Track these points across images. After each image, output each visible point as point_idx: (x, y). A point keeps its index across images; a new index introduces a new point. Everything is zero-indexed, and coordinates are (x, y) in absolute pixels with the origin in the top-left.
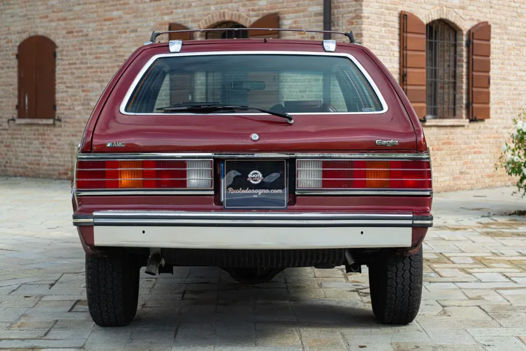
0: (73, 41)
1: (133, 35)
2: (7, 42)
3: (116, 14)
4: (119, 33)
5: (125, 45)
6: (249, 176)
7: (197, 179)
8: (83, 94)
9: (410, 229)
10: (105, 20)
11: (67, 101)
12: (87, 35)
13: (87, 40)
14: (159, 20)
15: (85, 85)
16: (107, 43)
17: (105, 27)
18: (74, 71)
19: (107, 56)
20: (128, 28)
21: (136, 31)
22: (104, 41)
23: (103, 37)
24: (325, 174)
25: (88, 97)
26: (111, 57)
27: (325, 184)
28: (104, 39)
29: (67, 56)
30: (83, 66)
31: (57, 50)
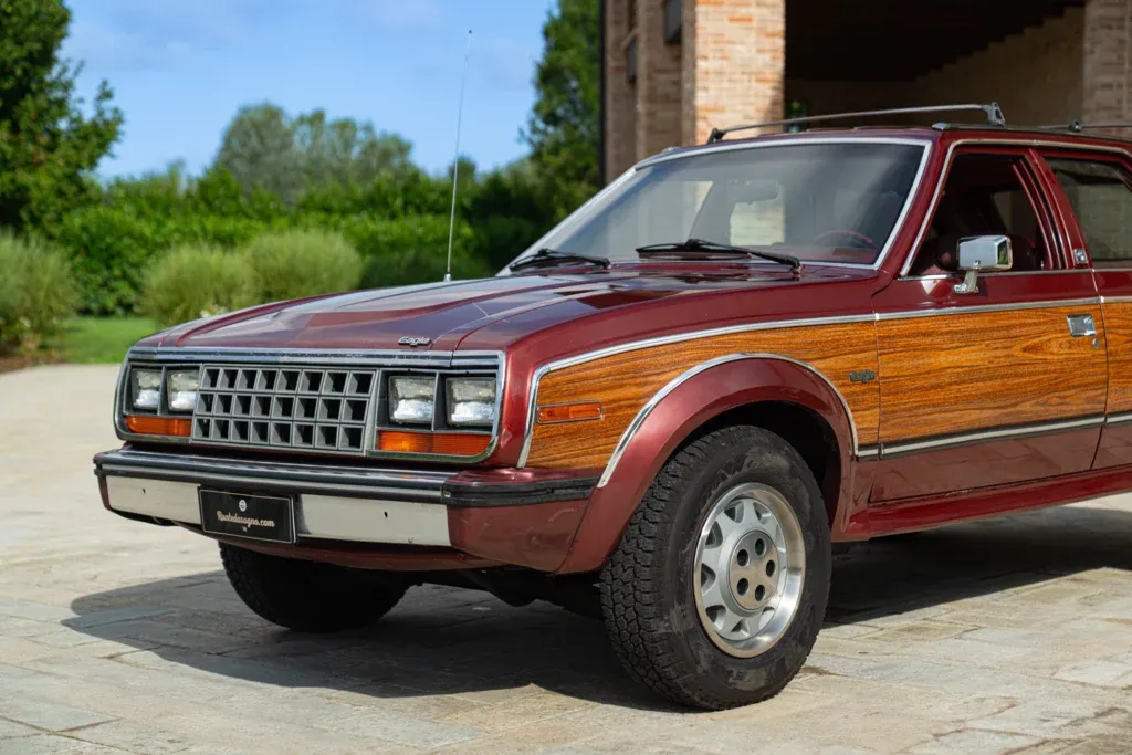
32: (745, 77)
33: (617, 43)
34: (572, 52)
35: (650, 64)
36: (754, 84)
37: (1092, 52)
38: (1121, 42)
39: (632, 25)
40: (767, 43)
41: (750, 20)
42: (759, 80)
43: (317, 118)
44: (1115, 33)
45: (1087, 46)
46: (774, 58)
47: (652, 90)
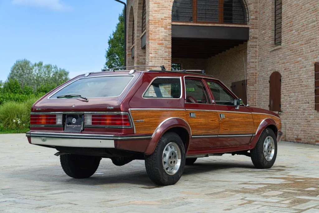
0: (286, 73)
1: (305, 69)
2: (267, 75)
3: (300, 59)
4: (300, 68)
5: (302, 75)
6: (73, 120)
7: (59, 121)
8: (289, 99)
9: (113, 141)
10: (296, 63)
11: (284, 102)
12: (290, 70)
13: (291, 73)
14: (313, 61)
15: (290, 94)
16: (296, 74)
17: (296, 66)
18: (286, 88)
19: (297, 80)
20: (303, 66)
21: (305, 67)
22: (296, 73)
23: (295, 71)
24: (93, 120)
25: (291, 100)
26: (298, 81)
27: (93, 123)
28: (296, 72)
29: (285, 80)
30: (289, 85)
31: (282, 78)
32: (162, 59)
33: (129, 48)
34: (117, 48)
35: (137, 54)
36: (164, 60)
37: (249, 53)
38: (256, 51)
39: (133, 43)
40: (167, 50)
41: (163, 44)
42: (165, 59)
43: (40, 64)
44: (255, 49)
45: (248, 52)
46: (169, 54)
47: (138, 61)
